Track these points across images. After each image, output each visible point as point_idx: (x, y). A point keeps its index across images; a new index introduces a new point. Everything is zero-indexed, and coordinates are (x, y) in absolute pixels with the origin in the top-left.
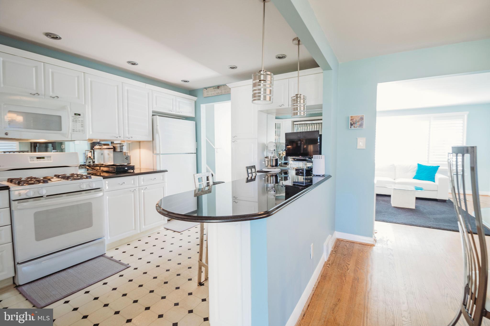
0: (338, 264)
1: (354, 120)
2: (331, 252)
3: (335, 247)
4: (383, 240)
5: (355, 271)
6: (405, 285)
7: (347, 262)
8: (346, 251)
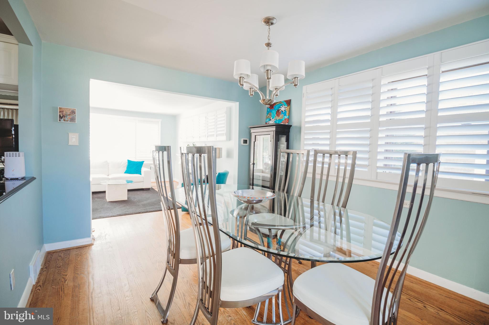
0: (52, 281)
1: (64, 112)
2: (40, 271)
3: (45, 263)
4: (101, 236)
5: (75, 279)
6: (125, 269)
7: (63, 273)
8: (60, 262)
